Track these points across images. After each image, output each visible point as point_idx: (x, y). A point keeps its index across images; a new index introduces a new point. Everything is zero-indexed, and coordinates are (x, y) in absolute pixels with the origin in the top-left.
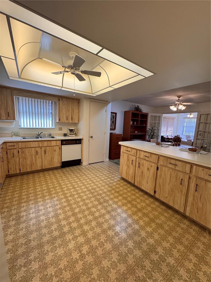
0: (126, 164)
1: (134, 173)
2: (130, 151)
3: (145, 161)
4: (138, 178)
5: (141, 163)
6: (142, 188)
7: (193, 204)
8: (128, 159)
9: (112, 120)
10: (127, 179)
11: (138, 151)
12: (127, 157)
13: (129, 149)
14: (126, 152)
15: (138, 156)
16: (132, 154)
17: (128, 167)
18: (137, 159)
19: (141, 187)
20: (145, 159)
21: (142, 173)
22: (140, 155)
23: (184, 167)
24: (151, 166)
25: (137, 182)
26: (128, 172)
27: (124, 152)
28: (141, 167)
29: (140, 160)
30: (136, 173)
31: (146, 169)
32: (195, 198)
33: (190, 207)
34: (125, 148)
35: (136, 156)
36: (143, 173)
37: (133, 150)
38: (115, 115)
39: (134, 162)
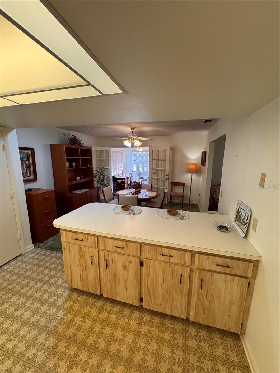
0: (78, 263)
1: (97, 278)
2: (82, 240)
3: (117, 256)
4: (108, 284)
5: (110, 259)
6: (118, 299)
7: (197, 305)
8: (82, 255)
9: (25, 162)
10: (85, 289)
11: (101, 239)
12: (77, 251)
13: (81, 237)
14: (74, 241)
15: (101, 247)
16: (88, 244)
17: (85, 268)
18: (102, 253)
19: (116, 298)
20: (116, 252)
21: (115, 274)
22: (105, 245)
23: (183, 257)
24: (130, 261)
25: (107, 291)
26: (86, 277)
27: (71, 241)
28: (111, 265)
29: (106, 253)
30: (103, 277)
31: (121, 268)
32: (200, 296)
33: (194, 309)
34: (70, 234)
35: (97, 247)
36: (115, 276)
37: (89, 237)
38: (29, 152)
39: (95, 259)
